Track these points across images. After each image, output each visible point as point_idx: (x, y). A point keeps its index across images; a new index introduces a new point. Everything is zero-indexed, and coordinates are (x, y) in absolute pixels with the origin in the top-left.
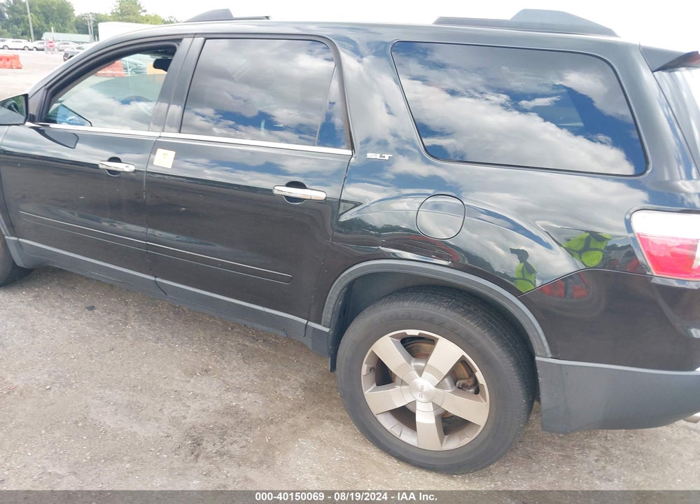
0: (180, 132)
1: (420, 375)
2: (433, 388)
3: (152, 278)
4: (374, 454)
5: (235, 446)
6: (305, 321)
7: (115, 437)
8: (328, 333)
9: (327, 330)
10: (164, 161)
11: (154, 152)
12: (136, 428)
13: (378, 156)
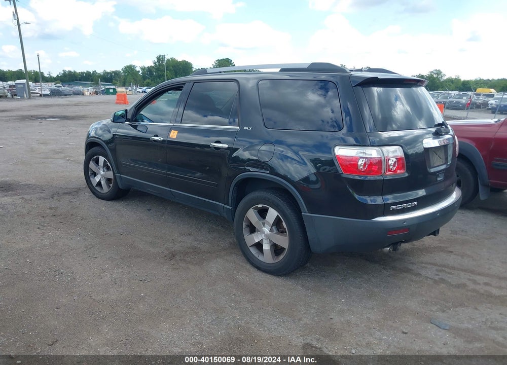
0: (181, 123)
1: (264, 226)
2: (269, 232)
3: (169, 189)
4: (248, 266)
5: (189, 258)
6: (223, 205)
7: (141, 251)
8: (231, 209)
9: (231, 208)
10: (174, 135)
11: (170, 131)
12: (151, 249)
13: (247, 129)
